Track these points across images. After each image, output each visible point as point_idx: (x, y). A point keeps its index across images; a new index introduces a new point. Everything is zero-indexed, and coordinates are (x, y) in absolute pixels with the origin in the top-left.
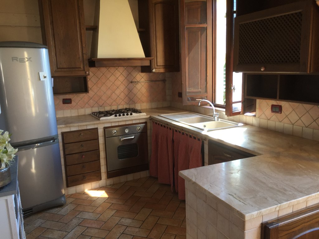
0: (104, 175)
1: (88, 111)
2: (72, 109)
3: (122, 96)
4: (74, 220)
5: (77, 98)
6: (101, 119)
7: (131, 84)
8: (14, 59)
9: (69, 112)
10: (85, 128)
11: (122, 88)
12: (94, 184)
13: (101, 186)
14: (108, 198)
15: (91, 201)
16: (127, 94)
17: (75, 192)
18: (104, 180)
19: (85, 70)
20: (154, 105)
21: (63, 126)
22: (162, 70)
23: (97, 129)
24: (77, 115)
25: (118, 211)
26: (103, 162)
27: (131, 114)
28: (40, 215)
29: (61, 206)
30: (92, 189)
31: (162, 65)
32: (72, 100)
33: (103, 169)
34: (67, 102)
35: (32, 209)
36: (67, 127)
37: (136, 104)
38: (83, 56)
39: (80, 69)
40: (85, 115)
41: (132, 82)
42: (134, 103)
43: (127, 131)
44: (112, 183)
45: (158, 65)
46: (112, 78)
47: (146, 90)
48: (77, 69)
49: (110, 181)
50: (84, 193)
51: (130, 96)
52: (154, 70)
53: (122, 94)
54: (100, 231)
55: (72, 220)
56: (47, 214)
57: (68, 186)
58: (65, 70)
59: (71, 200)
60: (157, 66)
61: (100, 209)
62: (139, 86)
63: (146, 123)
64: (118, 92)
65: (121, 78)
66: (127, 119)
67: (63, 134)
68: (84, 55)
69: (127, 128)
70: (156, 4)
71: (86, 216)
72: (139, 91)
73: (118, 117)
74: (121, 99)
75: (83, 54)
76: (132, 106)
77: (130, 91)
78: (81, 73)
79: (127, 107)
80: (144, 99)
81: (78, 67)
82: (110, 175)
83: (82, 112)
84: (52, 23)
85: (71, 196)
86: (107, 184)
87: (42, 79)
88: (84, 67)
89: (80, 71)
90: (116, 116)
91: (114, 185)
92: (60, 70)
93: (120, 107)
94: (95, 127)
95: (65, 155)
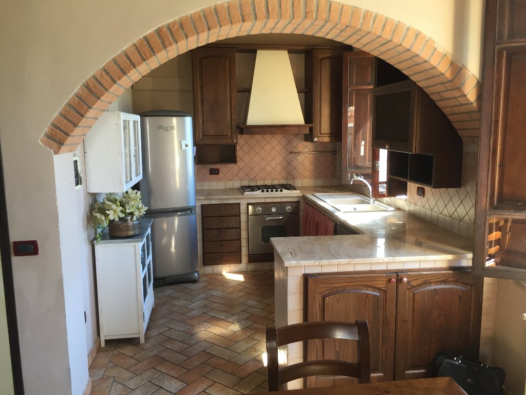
0: (244, 259)
1: (237, 184)
2: (219, 181)
3: (279, 168)
4: (201, 295)
5: (225, 169)
6: (246, 193)
7: (291, 156)
8: (160, 127)
9: (215, 184)
10: (226, 202)
11: (279, 159)
12: (233, 267)
13: (241, 271)
14: (244, 282)
15: (224, 282)
16: (284, 167)
17: (212, 272)
18: (243, 265)
19: (232, 138)
20: (320, 182)
21: (203, 198)
22: (326, 139)
23: (239, 204)
24: (224, 188)
25: (247, 294)
26: (244, 243)
27: (281, 191)
28: (173, 287)
29: (194, 281)
30: (230, 272)
31: (326, 133)
32: (221, 170)
33: (244, 251)
34: (214, 172)
35: (165, 279)
36: (207, 199)
37: (295, 180)
38: (231, 123)
39: (228, 137)
40: (233, 189)
41: (291, 153)
42: (294, 178)
43: (274, 210)
44: (253, 269)
45: (322, 132)
46: (267, 147)
47: (309, 163)
48: (224, 137)
49: (252, 267)
50: (221, 275)
51: (289, 170)
52: (316, 139)
53: (279, 166)
54: (222, 306)
55: (200, 294)
56: (178, 287)
57: (205, 263)
58: (212, 137)
59: (206, 278)
60: (321, 134)
61: (229, 290)
62: (301, 158)
63: (298, 202)
64: (273, 164)
65: (279, 148)
66: (275, 196)
67: (203, 206)
68: (233, 122)
69: (274, 206)
70: (322, 59)
71: (215, 293)
72: (301, 163)
73: (265, 193)
74: (278, 172)
75: (231, 120)
76: (290, 182)
77: (289, 163)
78: (228, 142)
79: (284, 182)
80: (307, 173)
81: (225, 134)
82: (252, 259)
83: (230, 185)
84: (202, 87)
85: (206, 275)
86: (248, 270)
87: (184, 147)
88: (232, 135)
89: (227, 138)
90: (263, 191)
91: (255, 271)
92: (206, 137)
93: (276, 182)
94: (238, 201)
95: (204, 230)
